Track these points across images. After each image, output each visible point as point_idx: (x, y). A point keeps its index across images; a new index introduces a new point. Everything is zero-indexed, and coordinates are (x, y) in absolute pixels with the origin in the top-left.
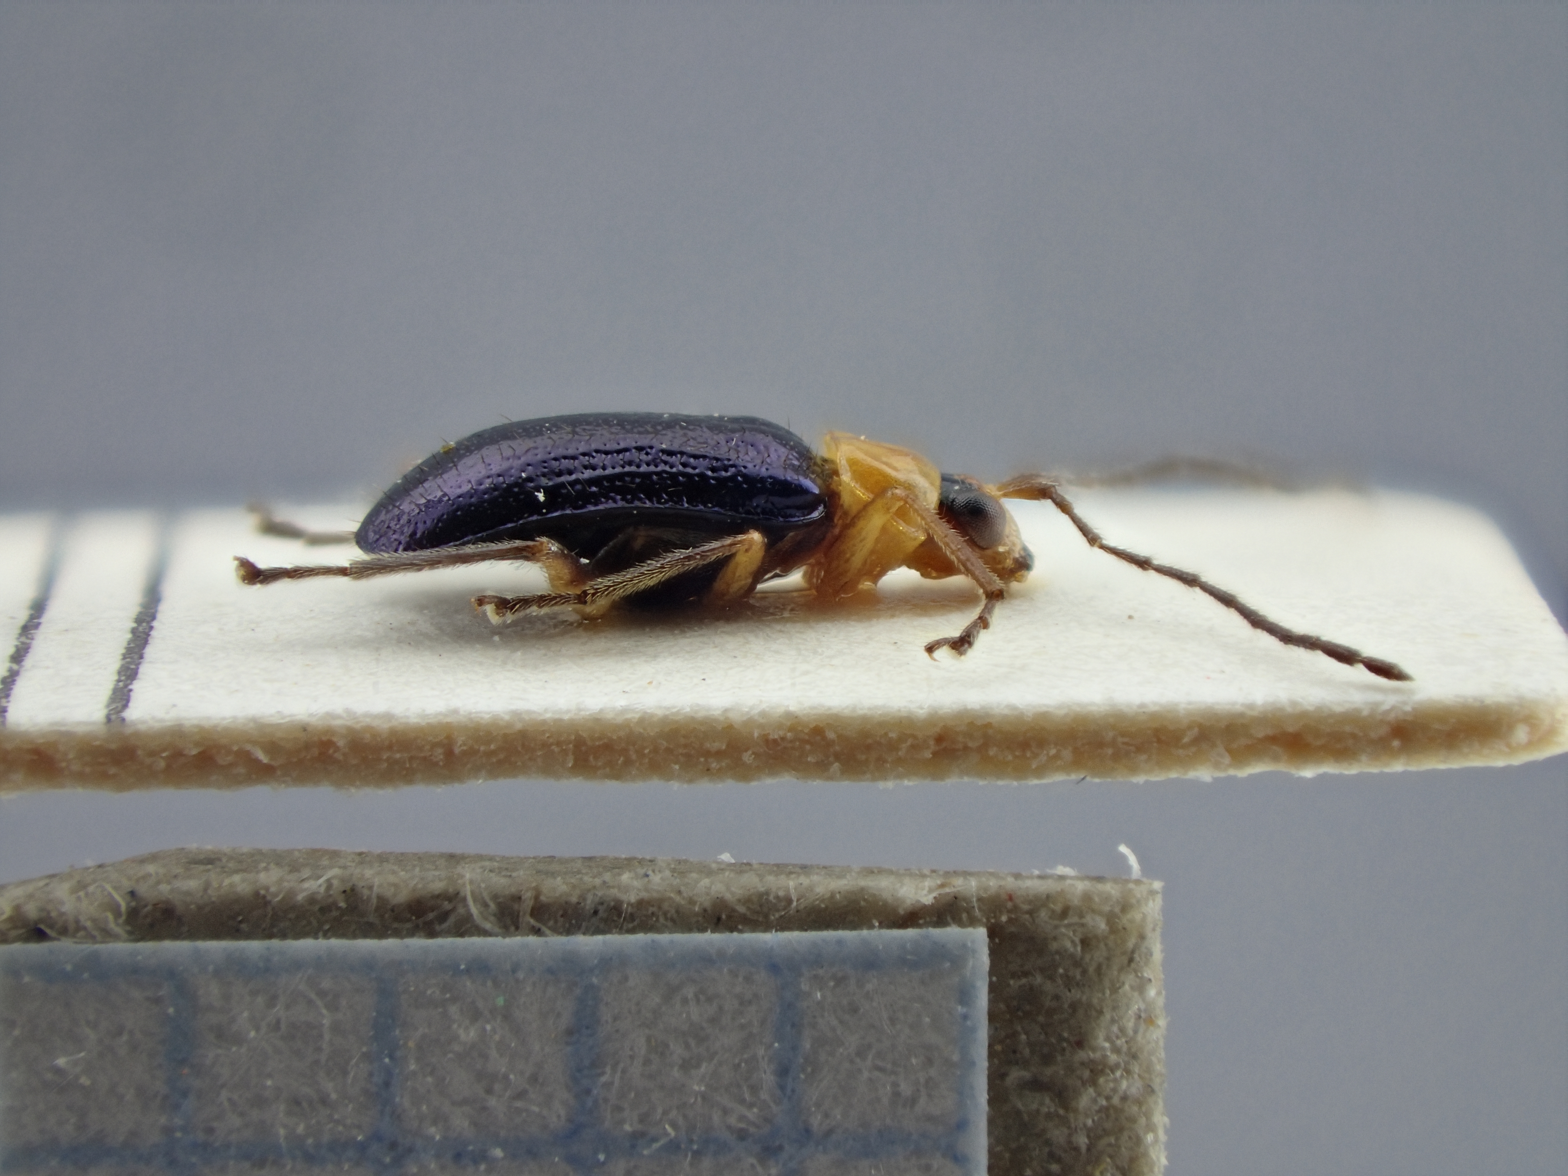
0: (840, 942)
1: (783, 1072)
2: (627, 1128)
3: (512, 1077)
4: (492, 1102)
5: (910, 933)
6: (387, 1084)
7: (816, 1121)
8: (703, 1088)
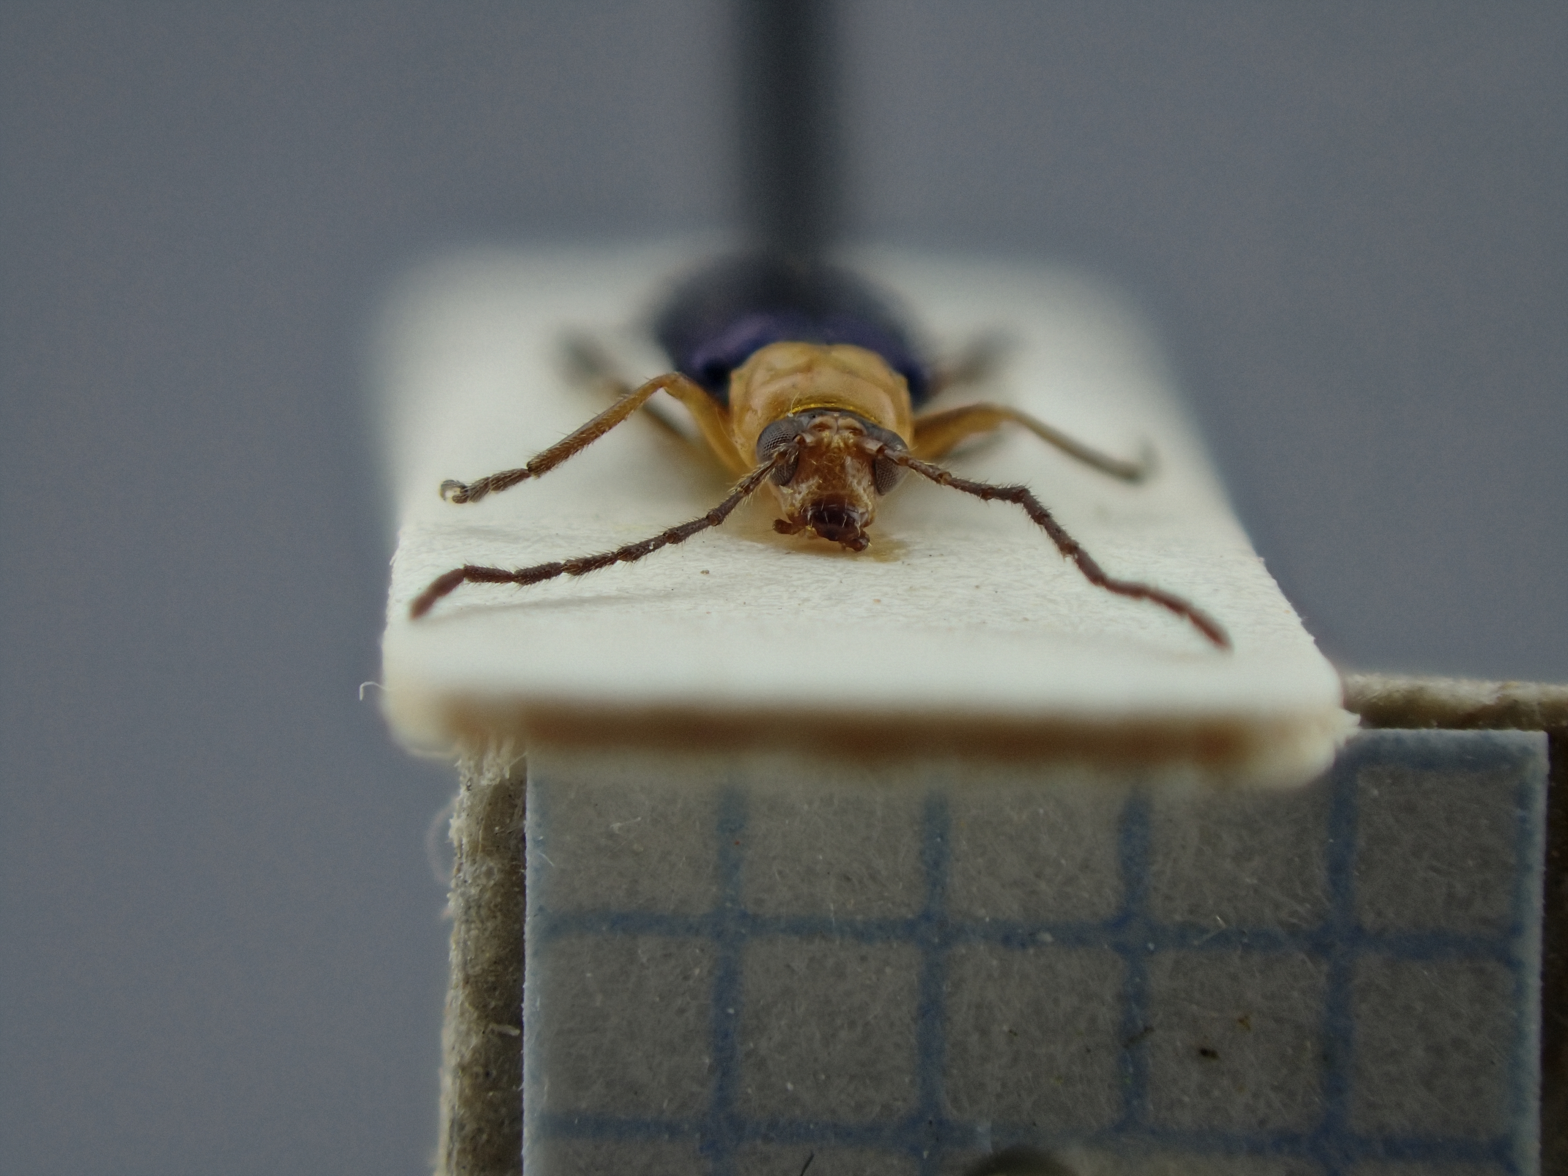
0: (1398, 741)
1: (1337, 868)
2: (1178, 918)
3: (1063, 862)
4: (1043, 886)
5: (1469, 734)
6: (937, 864)
7: (1369, 920)
8: (1255, 881)
